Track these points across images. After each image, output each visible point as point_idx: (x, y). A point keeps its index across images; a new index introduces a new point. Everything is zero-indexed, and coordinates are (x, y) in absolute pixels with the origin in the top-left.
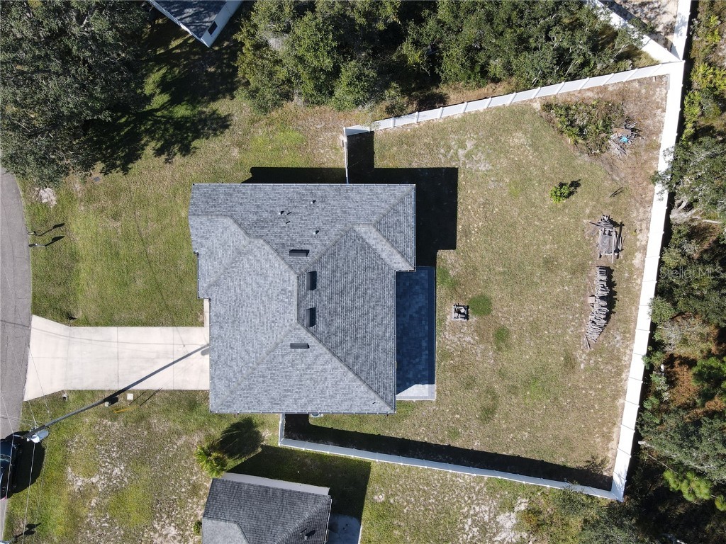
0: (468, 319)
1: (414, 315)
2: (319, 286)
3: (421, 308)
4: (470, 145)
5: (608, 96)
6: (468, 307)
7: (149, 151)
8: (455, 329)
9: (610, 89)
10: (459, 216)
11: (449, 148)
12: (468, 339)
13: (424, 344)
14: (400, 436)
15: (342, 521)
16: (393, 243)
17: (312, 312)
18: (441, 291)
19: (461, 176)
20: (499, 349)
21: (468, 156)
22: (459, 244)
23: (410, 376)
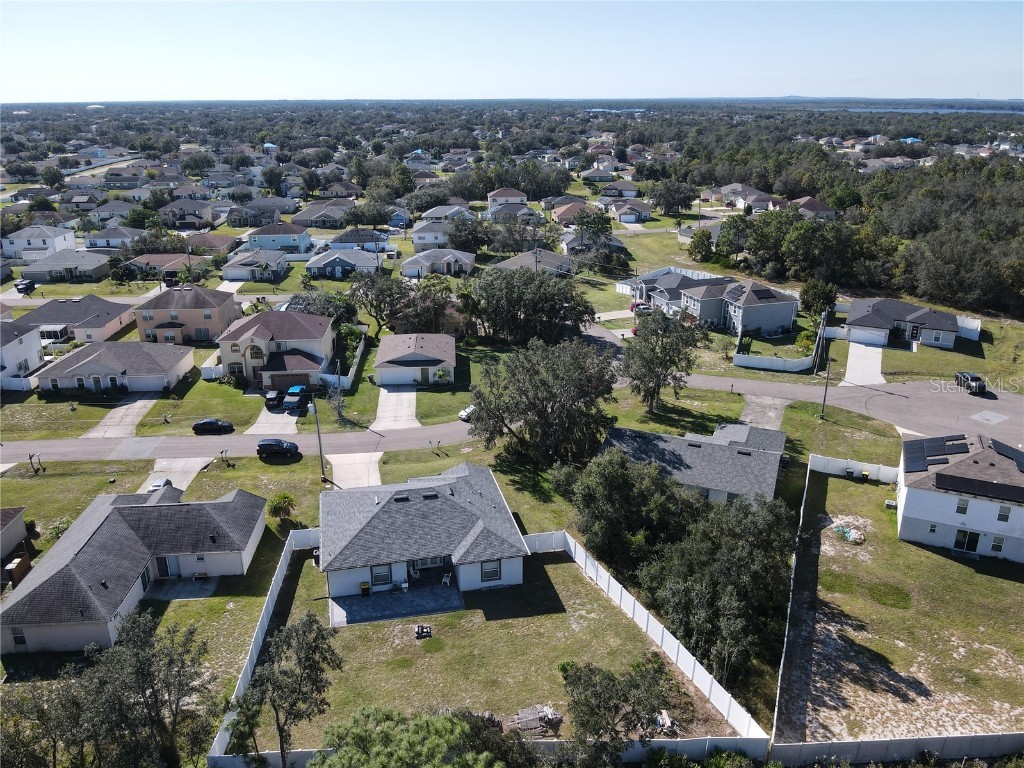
0: (417, 638)
1: (415, 604)
2: (426, 502)
3: (423, 606)
4: (593, 615)
5: (698, 704)
6: (430, 636)
7: (512, 478)
8: (405, 632)
9: (708, 705)
10: (521, 619)
11: (583, 605)
12: (397, 642)
13: (387, 613)
14: (293, 610)
15: (212, 587)
16: (475, 544)
17: (406, 499)
18: (442, 617)
19: (560, 615)
20: (389, 664)
21: (581, 617)
22: (492, 623)
23: (354, 608)
